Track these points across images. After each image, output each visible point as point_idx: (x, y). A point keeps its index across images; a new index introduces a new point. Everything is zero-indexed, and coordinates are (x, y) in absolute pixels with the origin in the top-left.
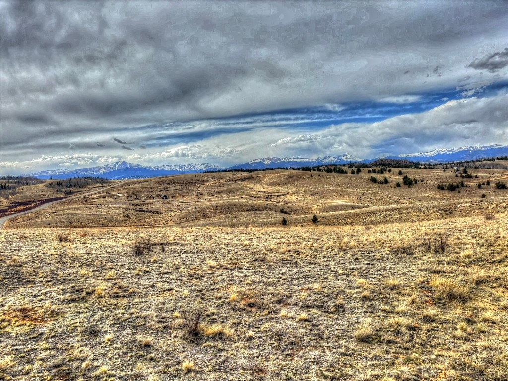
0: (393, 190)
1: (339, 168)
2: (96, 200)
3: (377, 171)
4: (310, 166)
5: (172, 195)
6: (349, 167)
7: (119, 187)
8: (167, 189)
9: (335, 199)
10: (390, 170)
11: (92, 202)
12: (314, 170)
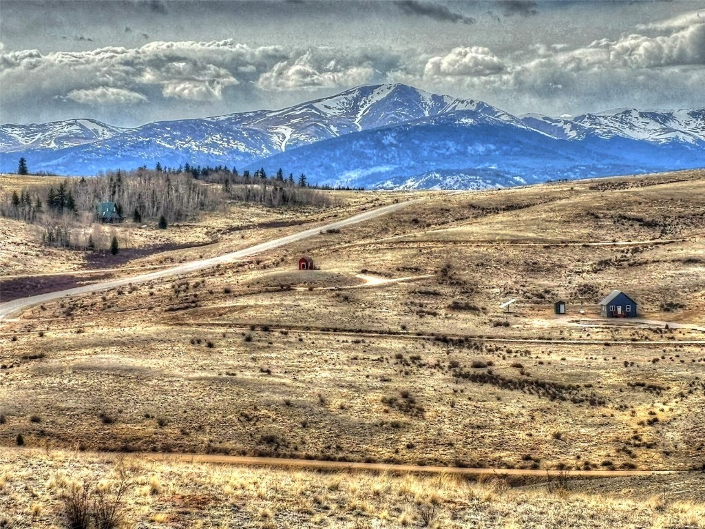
2: (242, 302)
5: (664, 291)
7: (363, 231)
8: (639, 257)
11: (219, 313)
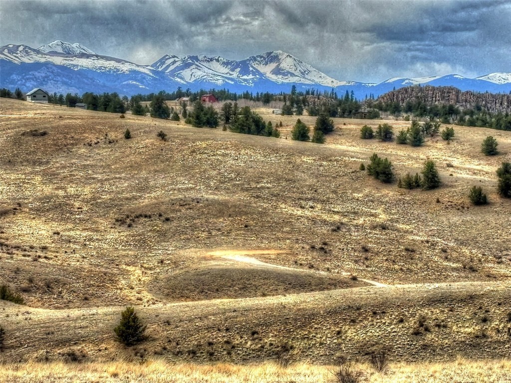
0: (456, 219)
1: (247, 111)
3: (396, 133)
4: (125, 93)
6: (287, 112)
9: (218, 245)
10: (448, 136)
12: (139, 112)
